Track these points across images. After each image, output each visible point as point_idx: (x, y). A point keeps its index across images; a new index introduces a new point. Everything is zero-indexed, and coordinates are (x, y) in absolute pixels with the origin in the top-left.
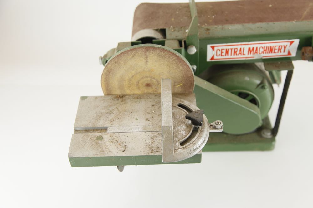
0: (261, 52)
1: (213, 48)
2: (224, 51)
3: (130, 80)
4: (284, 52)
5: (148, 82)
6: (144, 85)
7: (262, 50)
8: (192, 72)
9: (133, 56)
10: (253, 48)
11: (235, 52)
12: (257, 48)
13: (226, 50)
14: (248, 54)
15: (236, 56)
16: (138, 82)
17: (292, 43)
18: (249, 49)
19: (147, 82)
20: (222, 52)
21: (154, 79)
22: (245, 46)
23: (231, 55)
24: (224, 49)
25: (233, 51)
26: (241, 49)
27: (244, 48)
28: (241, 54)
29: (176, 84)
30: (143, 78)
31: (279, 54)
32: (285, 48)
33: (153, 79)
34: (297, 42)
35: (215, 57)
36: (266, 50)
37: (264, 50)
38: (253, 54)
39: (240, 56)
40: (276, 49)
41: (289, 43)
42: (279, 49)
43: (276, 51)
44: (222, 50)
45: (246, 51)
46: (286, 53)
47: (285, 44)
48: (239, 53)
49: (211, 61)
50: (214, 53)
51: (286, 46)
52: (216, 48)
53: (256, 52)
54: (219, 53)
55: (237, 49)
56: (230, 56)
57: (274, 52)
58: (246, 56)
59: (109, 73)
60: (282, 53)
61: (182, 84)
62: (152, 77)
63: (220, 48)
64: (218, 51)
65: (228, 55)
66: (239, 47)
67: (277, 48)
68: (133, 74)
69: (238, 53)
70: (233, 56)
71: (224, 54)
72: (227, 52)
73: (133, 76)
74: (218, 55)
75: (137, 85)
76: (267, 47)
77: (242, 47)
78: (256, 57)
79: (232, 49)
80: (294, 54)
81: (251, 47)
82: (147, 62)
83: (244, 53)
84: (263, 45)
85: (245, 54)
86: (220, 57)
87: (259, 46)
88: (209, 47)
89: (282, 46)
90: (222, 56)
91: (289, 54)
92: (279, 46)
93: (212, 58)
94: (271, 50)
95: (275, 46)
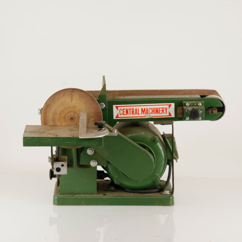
0: (150, 113)
1: (117, 107)
3: (60, 114)
4: (166, 113)
5: (72, 116)
6: (69, 118)
7: (151, 111)
9: (64, 95)
10: (145, 109)
11: (133, 112)
12: (147, 109)
13: (126, 109)
14: (142, 114)
15: (133, 116)
16: (65, 116)
17: (170, 106)
18: (142, 109)
19: (71, 116)
20: (124, 112)
21: (76, 113)
22: (139, 107)
23: (130, 114)
24: (125, 109)
25: (131, 110)
26: (136, 109)
27: (138, 109)
28: (137, 113)
29: (90, 118)
30: (68, 113)
31: (163, 115)
32: (166, 110)
33: (75, 114)
34: (173, 105)
35: (119, 116)
36: (154, 111)
37: (152, 111)
38: (145, 114)
39: (136, 115)
40: (160, 111)
41: (168, 106)
42: (163, 111)
43: (161, 112)
44: (123, 109)
45: (140, 112)
46: (168, 114)
47: (166, 107)
48: (135, 113)
49: (116, 119)
50: (118, 112)
51: (167, 108)
52: (119, 108)
53: (147, 113)
54: (122, 112)
55: (134, 109)
56: (129, 116)
57: (160, 113)
58: (141, 115)
59: (47, 107)
60: (165, 114)
61: (94, 119)
62: (74, 112)
63: (122, 108)
64: (121, 110)
65: (128, 114)
66: (135, 108)
67: (161, 109)
68: (63, 109)
69: (134, 113)
70: (131, 115)
71: (125, 113)
72: (127, 112)
73: (62, 111)
74: (121, 114)
75: (65, 118)
76: (154, 108)
77: (137, 107)
78: (148, 116)
79: (130, 109)
80: (173, 115)
81: (143, 107)
82: (72, 100)
84: (151, 107)
85: (139, 114)
86: (122, 116)
87: (148, 107)
88: (114, 106)
89: (164, 108)
90: (124, 114)
91: (170, 115)
92: (162, 108)
93: (117, 117)
94: (157, 111)
95: (159, 108)
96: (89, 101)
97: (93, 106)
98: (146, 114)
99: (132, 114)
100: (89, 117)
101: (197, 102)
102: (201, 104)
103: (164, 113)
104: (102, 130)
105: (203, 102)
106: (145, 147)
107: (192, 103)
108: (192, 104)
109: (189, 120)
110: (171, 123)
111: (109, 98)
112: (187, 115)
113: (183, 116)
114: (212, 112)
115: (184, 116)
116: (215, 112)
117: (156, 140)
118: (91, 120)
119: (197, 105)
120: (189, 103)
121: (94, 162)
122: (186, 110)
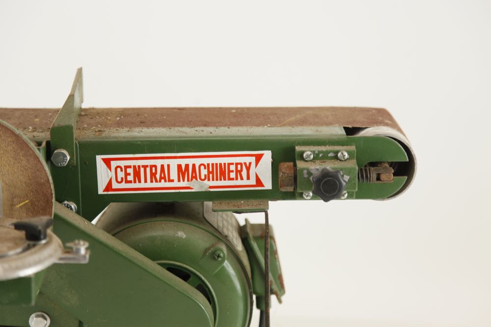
0: (203, 177)
1: (107, 162)
2: (130, 171)
4: (248, 178)
7: (204, 172)
8: (46, 174)
10: (187, 166)
11: (153, 175)
12: (194, 165)
13: (135, 167)
14: (179, 181)
15: (155, 185)
17: (258, 158)
18: (179, 166)
20: (127, 174)
22: (171, 162)
23: (146, 181)
24: (130, 167)
25: (148, 169)
26: (162, 166)
27: (168, 166)
28: (164, 178)
29: (15, 200)
31: (239, 182)
32: (248, 169)
34: (267, 155)
35: (115, 185)
36: (212, 172)
37: (209, 172)
38: (188, 181)
39: (163, 184)
40: (233, 171)
41: (253, 159)
42: (238, 172)
43: (233, 175)
44: (126, 167)
45: (174, 174)
46: (253, 181)
47: (247, 160)
48: (161, 178)
49: (106, 193)
50: (112, 174)
51: (250, 163)
52: (114, 164)
53: (194, 177)
54: (121, 175)
55: (155, 166)
56: (142, 185)
57: (229, 179)
58: (176, 184)
60: (245, 182)
61: (27, 201)
63: (123, 163)
64: (119, 169)
65: (140, 182)
66: (158, 163)
67: (233, 168)
69: (158, 176)
70: (149, 185)
71: (130, 178)
72: (137, 174)
74: (119, 180)
76: (213, 164)
77: (165, 162)
78: (197, 186)
79: (145, 167)
80: (268, 185)
81: (183, 162)
83: (171, 177)
84: (205, 161)
85: (173, 181)
86: (124, 185)
87: (198, 162)
88: (99, 158)
89: (241, 164)
90: (127, 182)
91: (259, 182)
92: (237, 164)
93: (109, 187)
94: (223, 173)
95: (229, 164)
96: (10, 148)
97: (24, 162)
98: (192, 180)
99: (152, 181)
100: (13, 198)
101: (336, 148)
102: (346, 155)
103: (242, 179)
105: (353, 148)
106: (185, 275)
107: (320, 152)
108: (321, 155)
109: (312, 198)
110: (262, 207)
111: (85, 134)
112: (308, 185)
113: (295, 189)
114: (378, 179)
115: (299, 191)
116: (388, 176)
117: (219, 256)
118: (17, 204)
119: (336, 158)
120: (314, 152)
121: (41, 319)
122: (305, 172)
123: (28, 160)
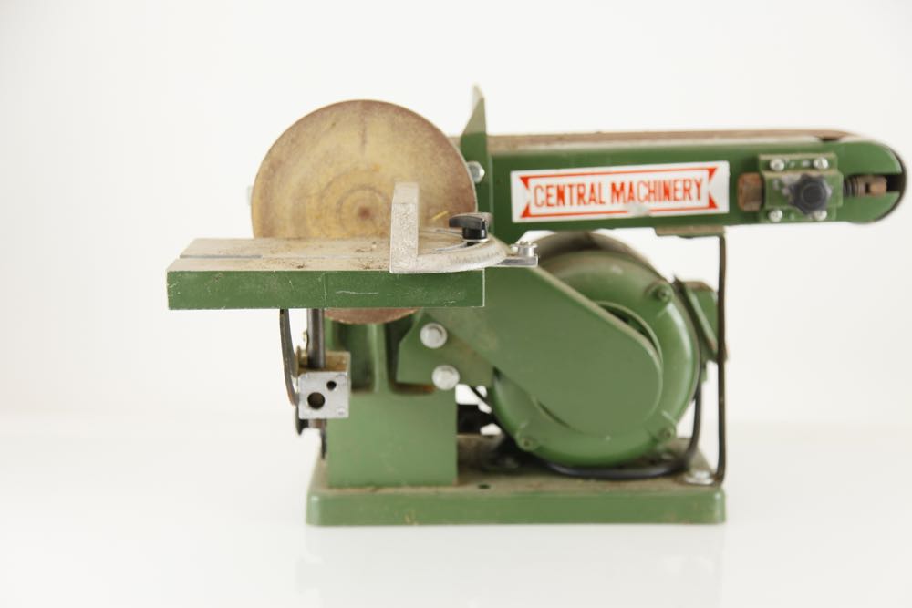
1: (525, 180)
2: (553, 192)
3: (322, 196)
4: (699, 197)
5: (367, 204)
6: (355, 211)
7: (644, 191)
9: (334, 125)
10: (622, 185)
11: (581, 196)
12: (631, 184)
13: (558, 187)
14: (613, 201)
15: (582, 208)
16: (341, 203)
17: (712, 171)
18: (613, 186)
19: (360, 204)
20: (548, 196)
21: (380, 193)
22: (603, 179)
23: (571, 203)
24: (552, 187)
25: (575, 189)
26: (592, 186)
28: (594, 200)
29: (432, 211)
30: (352, 191)
31: (687, 203)
32: (698, 186)
33: (377, 195)
34: (723, 169)
35: (533, 210)
36: (654, 192)
37: (650, 192)
38: (624, 201)
39: (593, 207)
40: (679, 190)
41: (706, 173)
42: (686, 190)
43: (679, 194)
44: (548, 187)
45: (606, 194)
46: (705, 202)
47: (698, 175)
48: (592, 199)
49: (522, 220)
50: (530, 196)
51: (701, 180)
52: (532, 183)
53: (631, 198)
54: (542, 196)
55: (584, 186)
56: (567, 209)
57: (675, 199)
58: (608, 207)
59: (275, 171)
60: (694, 203)
61: (445, 213)
62: (372, 189)
63: (543, 182)
64: (539, 190)
66: (588, 181)
67: (680, 185)
68: (331, 179)
69: (586, 198)
70: (576, 208)
71: (553, 200)
72: (561, 195)
73: (330, 184)
74: (539, 202)
75: (339, 211)
77: (596, 180)
78: (634, 211)
79: (571, 186)
80: (723, 207)
81: (618, 180)
82: (364, 142)
83: (603, 199)
84: (646, 177)
85: (604, 203)
86: (545, 210)
87: (636, 179)
88: (515, 177)
89: (690, 181)
90: (549, 205)
91: (712, 204)
92: (685, 181)
93: (526, 213)
94: (667, 192)
95: (675, 181)
96: (427, 145)
97: (443, 164)
98: (628, 201)
99: (579, 204)
100: (429, 208)
101: (811, 156)
102: (825, 164)
103: (690, 198)
104: (477, 246)
105: (832, 155)
106: (625, 318)
107: (791, 161)
108: (793, 165)
109: (782, 221)
110: (719, 230)
111: (498, 149)
112: (780, 199)
113: (762, 205)
114: (868, 190)
115: (768, 207)
116: (879, 187)
117: (664, 295)
118: (434, 216)
119: (812, 167)
120: (784, 161)
121: (447, 374)
122: (776, 183)
123: (448, 160)
